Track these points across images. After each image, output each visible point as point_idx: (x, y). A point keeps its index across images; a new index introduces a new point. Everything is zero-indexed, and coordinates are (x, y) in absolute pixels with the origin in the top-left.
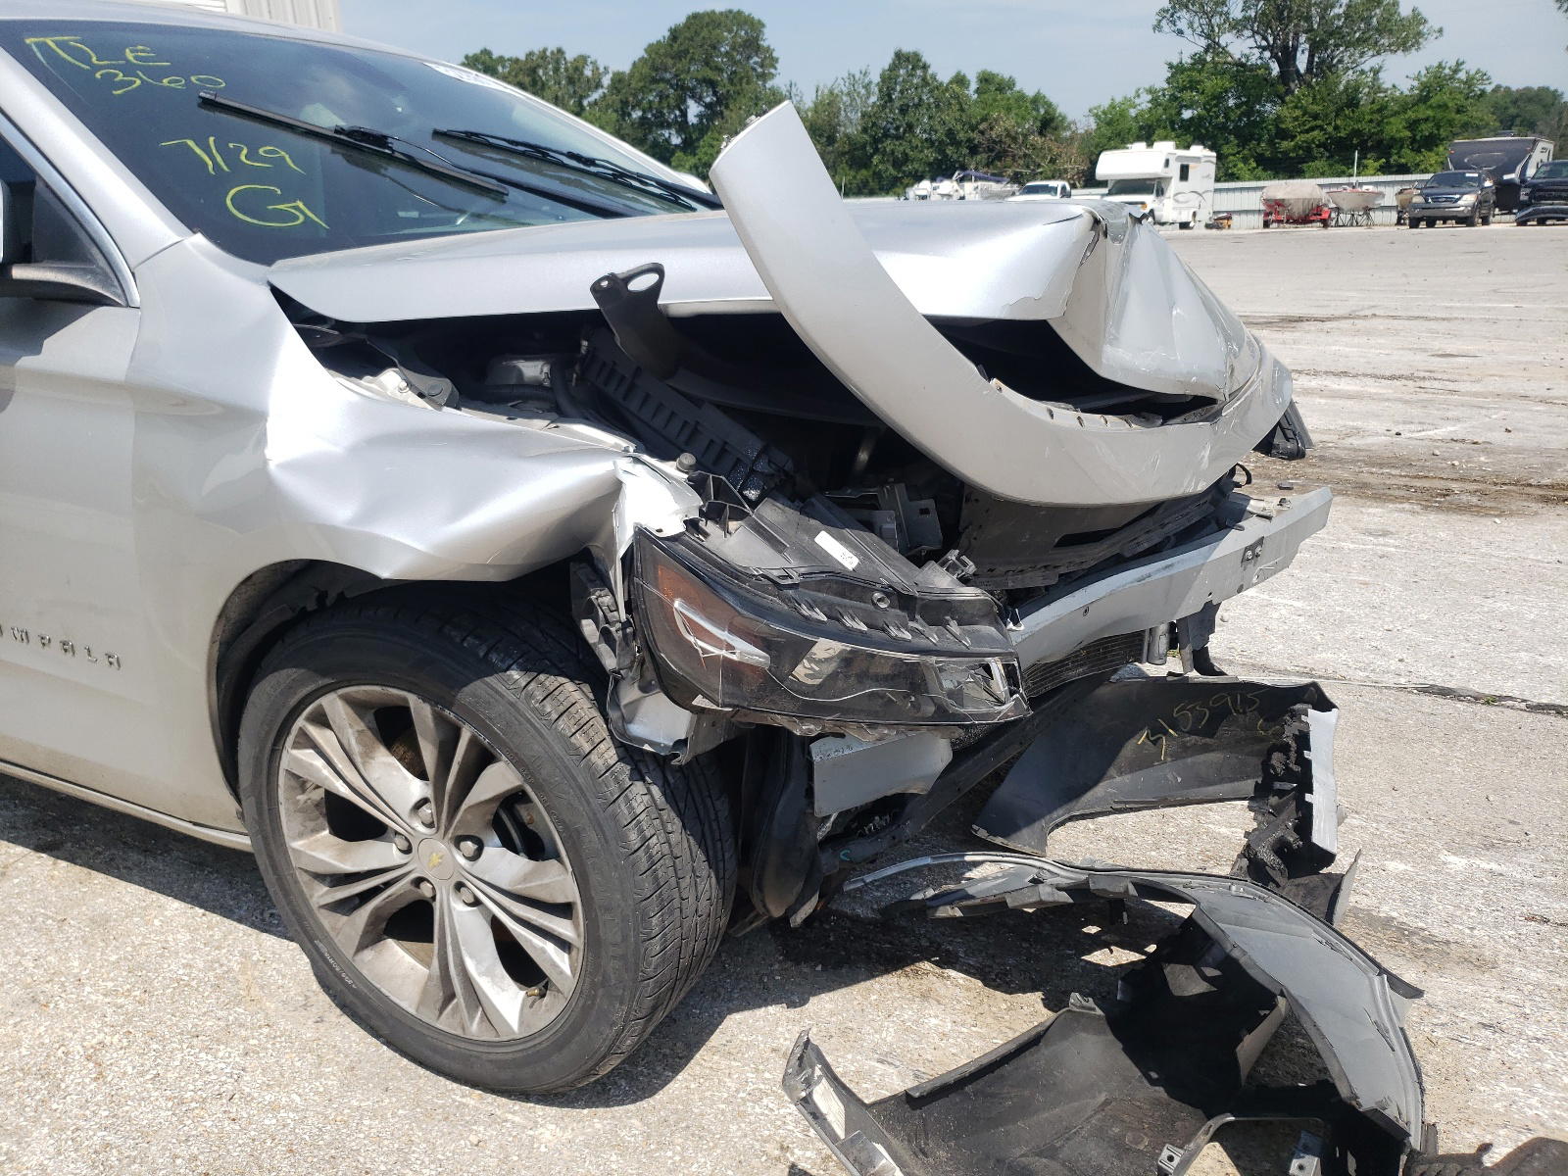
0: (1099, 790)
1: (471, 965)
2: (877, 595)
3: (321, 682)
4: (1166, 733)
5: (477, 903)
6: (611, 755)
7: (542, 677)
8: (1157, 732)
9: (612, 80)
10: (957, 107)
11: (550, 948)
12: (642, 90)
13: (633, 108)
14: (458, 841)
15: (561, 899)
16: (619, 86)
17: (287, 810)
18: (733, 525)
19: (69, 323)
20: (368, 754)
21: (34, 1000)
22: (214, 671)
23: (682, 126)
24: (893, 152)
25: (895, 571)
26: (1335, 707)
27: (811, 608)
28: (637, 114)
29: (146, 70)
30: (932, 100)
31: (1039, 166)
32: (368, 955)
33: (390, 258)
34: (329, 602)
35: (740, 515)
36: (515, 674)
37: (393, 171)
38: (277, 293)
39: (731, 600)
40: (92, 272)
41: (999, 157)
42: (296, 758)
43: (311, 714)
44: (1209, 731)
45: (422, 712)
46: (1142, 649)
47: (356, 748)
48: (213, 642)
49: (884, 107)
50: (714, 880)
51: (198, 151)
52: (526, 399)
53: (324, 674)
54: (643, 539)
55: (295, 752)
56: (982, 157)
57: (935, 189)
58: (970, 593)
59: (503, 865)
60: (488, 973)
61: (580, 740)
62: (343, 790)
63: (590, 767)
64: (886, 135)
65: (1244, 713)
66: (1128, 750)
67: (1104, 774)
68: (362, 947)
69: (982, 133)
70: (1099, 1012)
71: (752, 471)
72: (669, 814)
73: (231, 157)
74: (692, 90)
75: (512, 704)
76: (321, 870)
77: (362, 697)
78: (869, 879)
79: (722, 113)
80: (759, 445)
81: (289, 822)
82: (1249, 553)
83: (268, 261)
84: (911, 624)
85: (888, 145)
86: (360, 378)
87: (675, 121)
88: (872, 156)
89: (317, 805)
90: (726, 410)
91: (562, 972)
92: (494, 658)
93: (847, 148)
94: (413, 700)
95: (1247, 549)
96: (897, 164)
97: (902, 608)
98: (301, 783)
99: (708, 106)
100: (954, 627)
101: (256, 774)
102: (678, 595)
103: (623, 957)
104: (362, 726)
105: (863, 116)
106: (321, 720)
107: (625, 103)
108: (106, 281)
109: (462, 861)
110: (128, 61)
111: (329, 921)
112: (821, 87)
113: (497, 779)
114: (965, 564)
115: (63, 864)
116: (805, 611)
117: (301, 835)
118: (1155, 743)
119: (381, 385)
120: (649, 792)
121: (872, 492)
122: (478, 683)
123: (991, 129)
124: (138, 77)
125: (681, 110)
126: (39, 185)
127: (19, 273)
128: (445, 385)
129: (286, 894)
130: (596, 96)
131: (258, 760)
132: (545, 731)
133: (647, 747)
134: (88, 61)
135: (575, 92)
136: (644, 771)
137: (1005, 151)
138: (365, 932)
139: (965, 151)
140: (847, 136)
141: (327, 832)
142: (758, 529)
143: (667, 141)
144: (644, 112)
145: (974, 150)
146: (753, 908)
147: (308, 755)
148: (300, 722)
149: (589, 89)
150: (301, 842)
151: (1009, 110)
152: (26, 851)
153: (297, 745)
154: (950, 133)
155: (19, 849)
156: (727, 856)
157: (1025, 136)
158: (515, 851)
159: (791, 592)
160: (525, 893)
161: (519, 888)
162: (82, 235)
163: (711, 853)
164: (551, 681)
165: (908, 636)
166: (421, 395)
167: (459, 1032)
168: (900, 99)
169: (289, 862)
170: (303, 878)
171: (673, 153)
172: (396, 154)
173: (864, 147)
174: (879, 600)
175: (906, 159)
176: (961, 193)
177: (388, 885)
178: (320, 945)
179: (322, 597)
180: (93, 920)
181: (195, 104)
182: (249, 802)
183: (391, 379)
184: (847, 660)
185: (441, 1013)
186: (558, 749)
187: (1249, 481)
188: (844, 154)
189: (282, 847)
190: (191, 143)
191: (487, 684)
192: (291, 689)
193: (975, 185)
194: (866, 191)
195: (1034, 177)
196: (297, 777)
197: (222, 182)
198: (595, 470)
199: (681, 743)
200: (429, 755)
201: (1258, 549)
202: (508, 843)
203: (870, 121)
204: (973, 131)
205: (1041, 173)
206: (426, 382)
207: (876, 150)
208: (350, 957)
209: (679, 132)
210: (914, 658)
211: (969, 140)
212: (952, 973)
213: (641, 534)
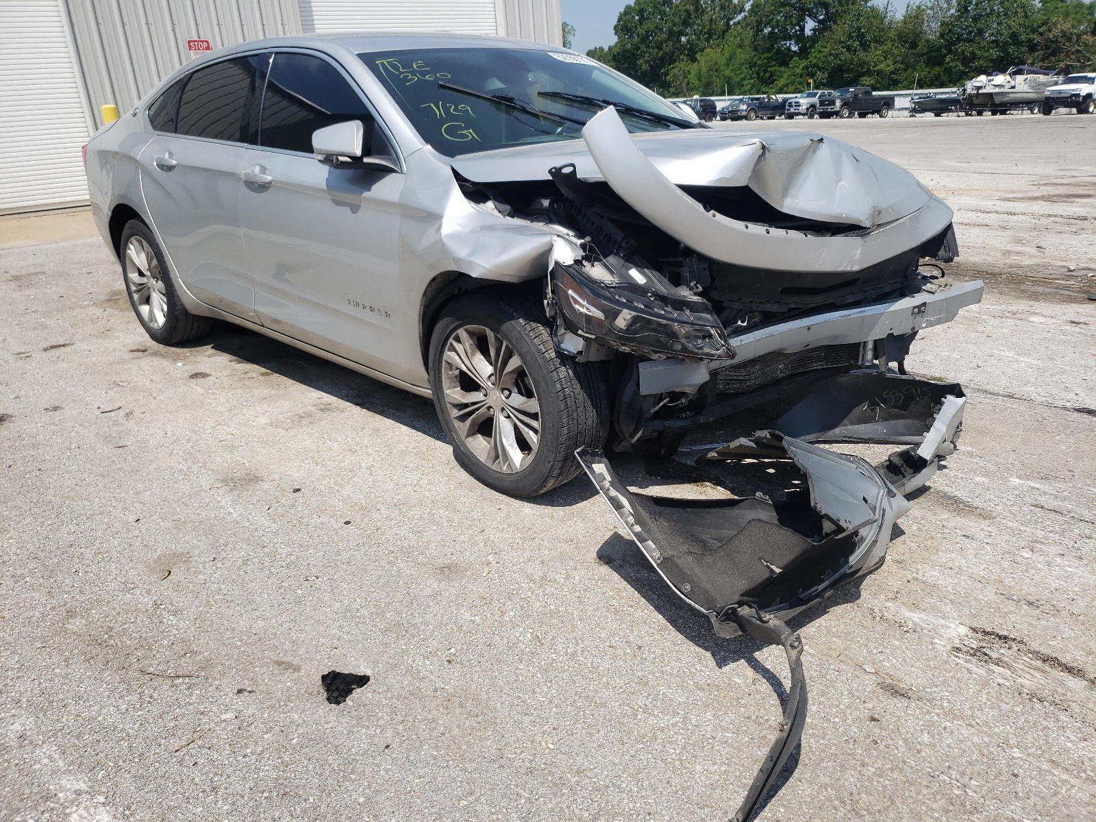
0: (837, 431)
1: (504, 441)
2: (650, 294)
3: (458, 323)
4: (879, 405)
5: (508, 417)
6: (553, 355)
7: (531, 323)
8: (873, 405)
9: (752, 5)
10: (1023, 14)
11: (531, 433)
12: (771, 12)
13: (765, 26)
14: (503, 390)
15: (534, 411)
16: (756, 10)
17: (445, 377)
18: (596, 263)
19: (381, 179)
20: (473, 354)
21: (350, 450)
22: (421, 317)
23: (800, 37)
24: (963, 51)
25: (663, 287)
26: (965, 396)
27: (620, 296)
28: (767, 30)
29: (420, 73)
30: (1001, 10)
31: (1089, 60)
32: (470, 439)
33: (489, 157)
34: (462, 291)
35: (600, 260)
36: (521, 320)
37: (516, 114)
38: (453, 170)
39: (587, 290)
40: (391, 160)
41: (1054, 53)
42: (449, 355)
43: (454, 337)
44: (904, 407)
45: (490, 335)
46: (859, 357)
47: (469, 351)
48: (421, 305)
49: (960, 17)
50: (595, 414)
51: (435, 108)
52: (541, 215)
53: (458, 320)
54: (558, 266)
55: (448, 353)
56: (1039, 54)
57: (990, 81)
58: (695, 298)
59: (517, 400)
60: (511, 445)
61: (541, 347)
62: (464, 368)
63: (544, 358)
64: (959, 39)
65: (923, 398)
66: (857, 412)
67: (841, 422)
68: (468, 436)
69: (1041, 34)
70: (770, 502)
71: (620, 247)
72: (575, 381)
73: (447, 110)
74: (809, 10)
75: (519, 332)
76: (456, 402)
77: (471, 329)
78: (694, 448)
79: (831, 27)
80: (622, 235)
81: (445, 383)
82: (916, 310)
83: (452, 156)
84: (666, 308)
85: (960, 47)
86: (479, 203)
87: (795, 35)
88: (945, 56)
89: (456, 377)
90: (612, 221)
91: (534, 442)
92: (514, 314)
93: (926, 50)
94: (488, 330)
95: (914, 307)
96: (966, 61)
97: (661, 301)
98: (450, 365)
99: (820, 22)
100: (688, 312)
101: (434, 362)
102: (570, 288)
103: (553, 434)
104: (471, 342)
105: (942, 25)
106: (458, 340)
107: (759, 23)
108: (395, 164)
109: (504, 398)
110: (414, 69)
111: (457, 424)
112: (911, 4)
113: (515, 363)
114: (697, 288)
115: (365, 410)
116: (617, 297)
117: (449, 388)
118: (872, 410)
119: (486, 207)
120: (567, 372)
121: (681, 259)
122: (508, 323)
123: (1050, 31)
124: (417, 76)
125: (800, 26)
126: (376, 124)
127: (366, 160)
128: (508, 208)
129: (443, 412)
130: (739, 17)
131: (435, 355)
132: (529, 342)
133: (566, 352)
134: (399, 71)
135: (725, 15)
136: (566, 363)
137: (1060, 48)
138: (469, 430)
139: (1025, 49)
140: (928, 41)
141: (459, 388)
142: (606, 266)
143: (789, 49)
144: (773, 29)
145: (1032, 48)
146: (620, 437)
147: (453, 354)
148: (451, 340)
149: (735, 13)
150: (449, 391)
151: (1067, 15)
152: (351, 405)
153: (449, 350)
154: (1014, 36)
155: (349, 404)
156: (603, 407)
157: (1079, 36)
158: (522, 395)
159: (612, 290)
160: (522, 409)
161: (520, 407)
162: (389, 144)
163: (594, 401)
164: (534, 325)
165: (663, 313)
166: (499, 212)
167: (499, 470)
168: (974, 10)
169: (444, 399)
170: (449, 406)
171: (791, 58)
172: (517, 106)
173: (940, 48)
174: (651, 296)
175: (974, 55)
176: (1013, 83)
177: (478, 409)
178: (453, 434)
179: (460, 289)
180: (374, 429)
181: (436, 87)
182: (431, 373)
183: (490, 204)
184: (635, 320)
185: (494, 462)
186: (533, 349)
187: (943, 276)
188: (923, 55)
189: (442, 392)
190: (432, 105)
191: (511, 324)
192: (447, 326)
193: (1025, 76)
194: (937, 83)
195: (1082, 69)
196: (449, 363)
197: (442, 121)
198: (544, 240)
199: (580, 353)
200: (492, 352)
201: (923, 308)
202: (520, 393)
203: (947, 29)
204: (1033, 33)
205: (1090, 65)
206: (502, 206)
207: (949, 52)
208: (463, 439)
209: (797, 43)
210: (664, 322)
211: (1030, 40)
212: (719, 488)
213: (557, 263)
